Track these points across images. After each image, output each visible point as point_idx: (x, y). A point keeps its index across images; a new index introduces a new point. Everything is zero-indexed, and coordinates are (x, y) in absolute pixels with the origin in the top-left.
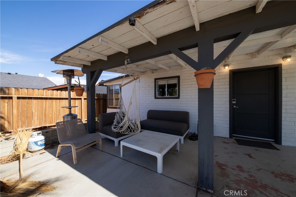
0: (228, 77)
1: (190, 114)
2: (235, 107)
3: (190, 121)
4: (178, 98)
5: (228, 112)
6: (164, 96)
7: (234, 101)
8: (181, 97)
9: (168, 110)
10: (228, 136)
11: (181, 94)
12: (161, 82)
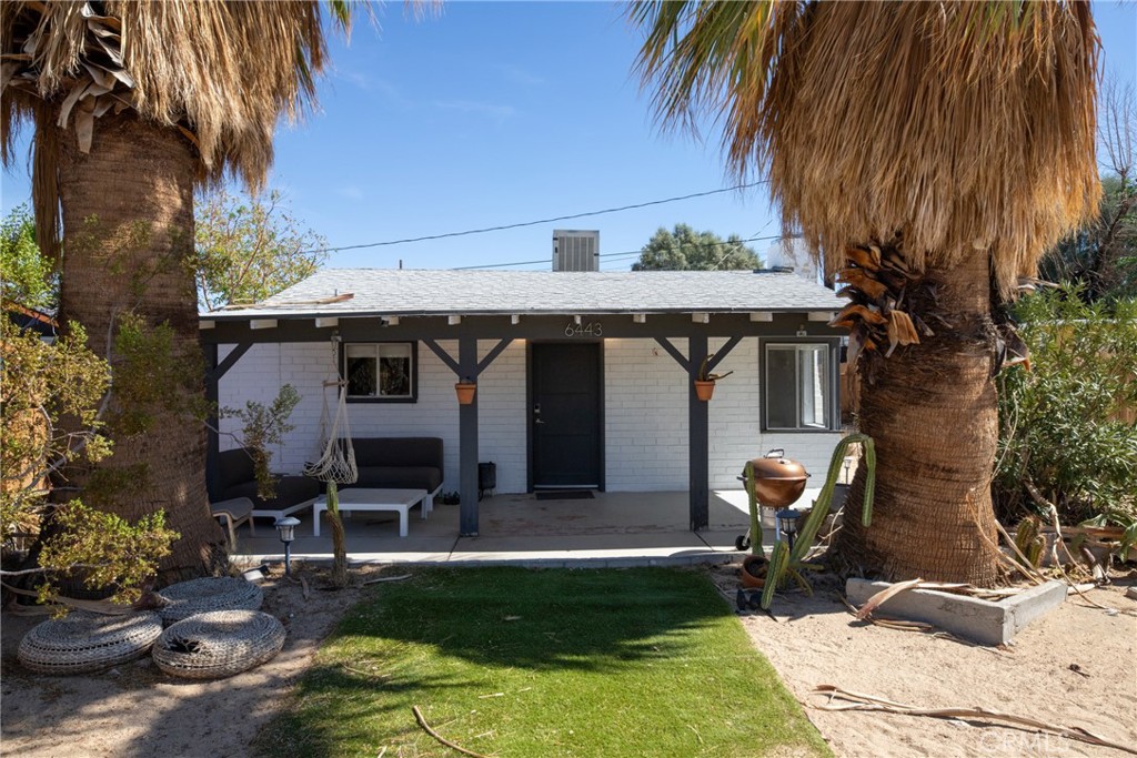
0: (524, 353)
1: (445, 444)
2: (538, 421)
3: (445, 464)
4: (414, 400)
5: (525, 435)
6: (371, 396)
7: (537, 408)
8: (420, 398)
9: (388, 436)
10: (525, 490)
11: (420, 391)
12: (359, 351)
